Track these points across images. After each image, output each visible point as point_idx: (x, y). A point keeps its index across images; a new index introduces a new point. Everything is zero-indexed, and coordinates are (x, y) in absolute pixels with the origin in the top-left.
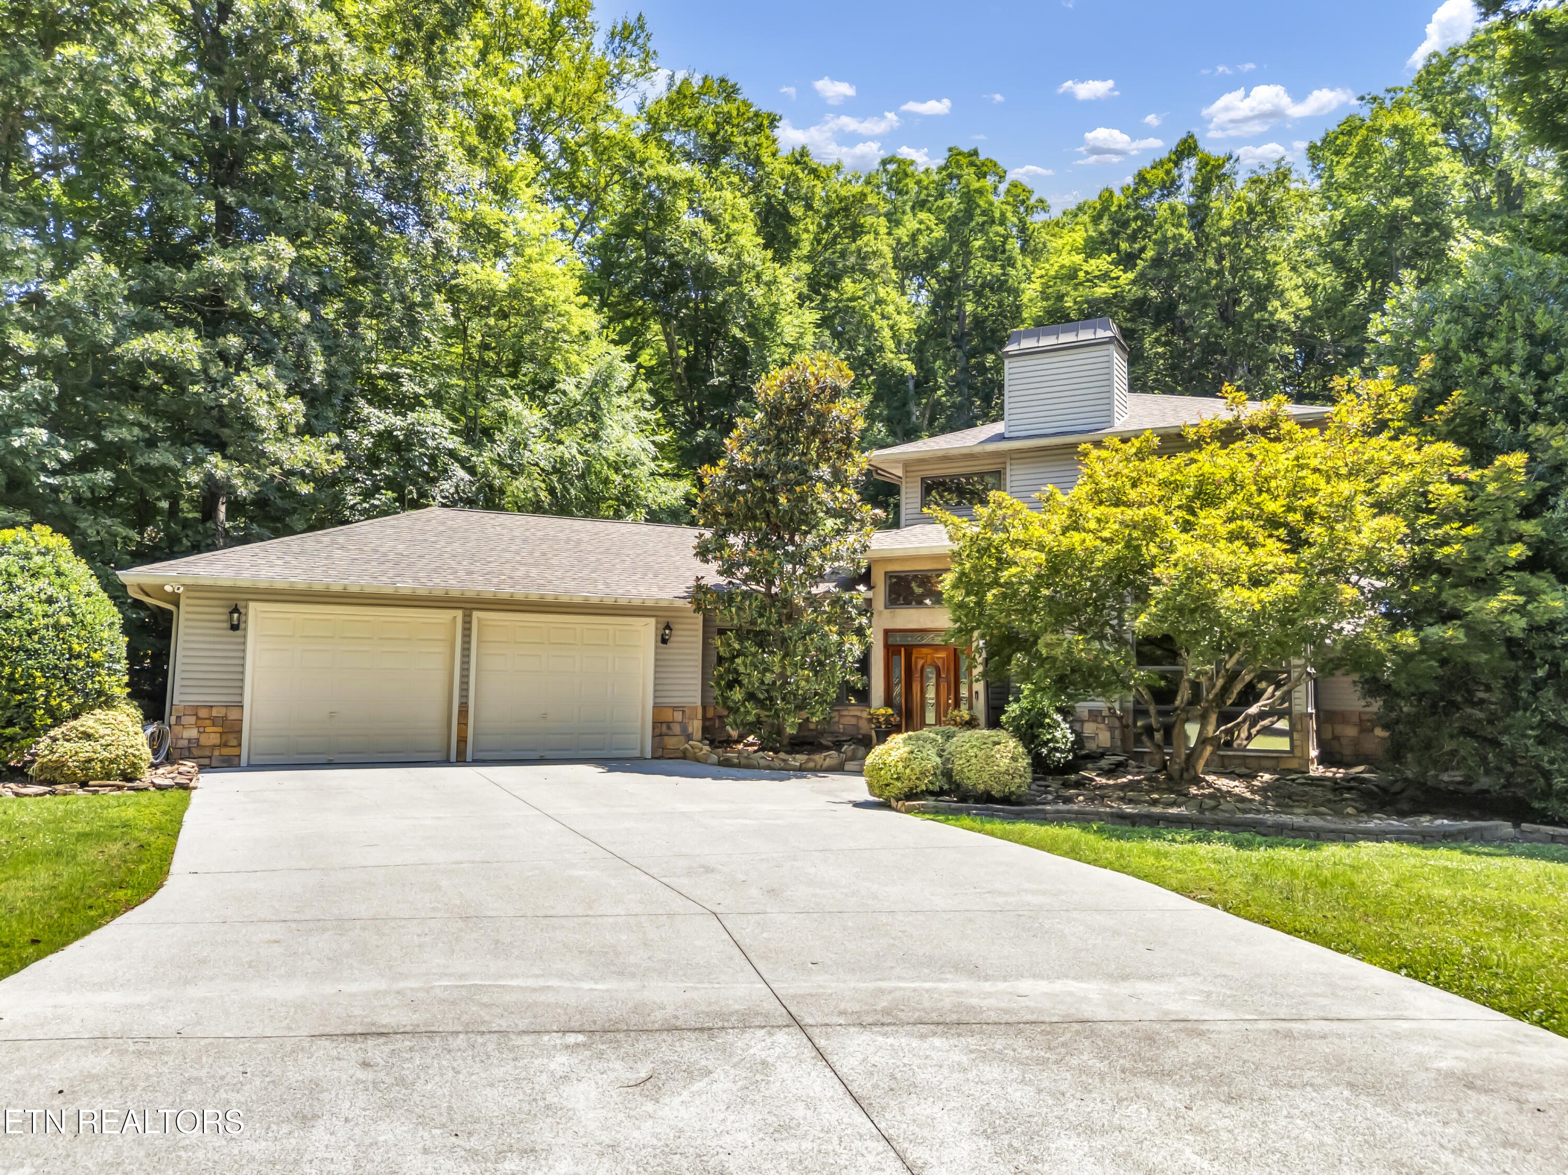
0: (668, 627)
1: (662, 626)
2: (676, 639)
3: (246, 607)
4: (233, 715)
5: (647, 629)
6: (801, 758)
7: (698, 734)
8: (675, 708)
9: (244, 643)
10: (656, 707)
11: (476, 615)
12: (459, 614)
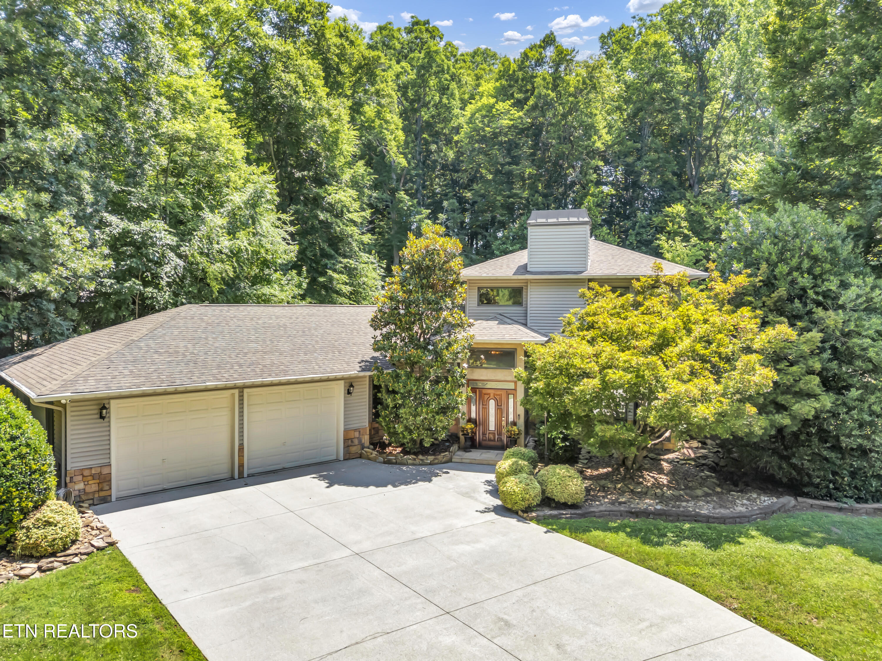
0: (352, 386)
1: (348, 385)
2: (355, 391)
3: (109, 403)
4: (105, 471)
5: (340, 388)
6: (431, 458)
7: (367, 443)
8: (355, 430)
9: (109, 426)
10: (346, 431)
11: (246, 390)
12: (236, 392)
